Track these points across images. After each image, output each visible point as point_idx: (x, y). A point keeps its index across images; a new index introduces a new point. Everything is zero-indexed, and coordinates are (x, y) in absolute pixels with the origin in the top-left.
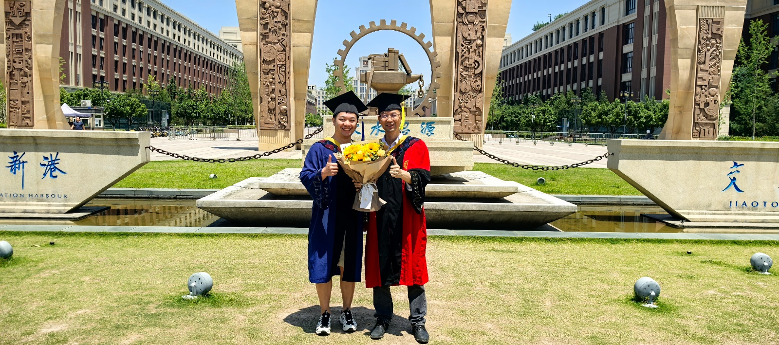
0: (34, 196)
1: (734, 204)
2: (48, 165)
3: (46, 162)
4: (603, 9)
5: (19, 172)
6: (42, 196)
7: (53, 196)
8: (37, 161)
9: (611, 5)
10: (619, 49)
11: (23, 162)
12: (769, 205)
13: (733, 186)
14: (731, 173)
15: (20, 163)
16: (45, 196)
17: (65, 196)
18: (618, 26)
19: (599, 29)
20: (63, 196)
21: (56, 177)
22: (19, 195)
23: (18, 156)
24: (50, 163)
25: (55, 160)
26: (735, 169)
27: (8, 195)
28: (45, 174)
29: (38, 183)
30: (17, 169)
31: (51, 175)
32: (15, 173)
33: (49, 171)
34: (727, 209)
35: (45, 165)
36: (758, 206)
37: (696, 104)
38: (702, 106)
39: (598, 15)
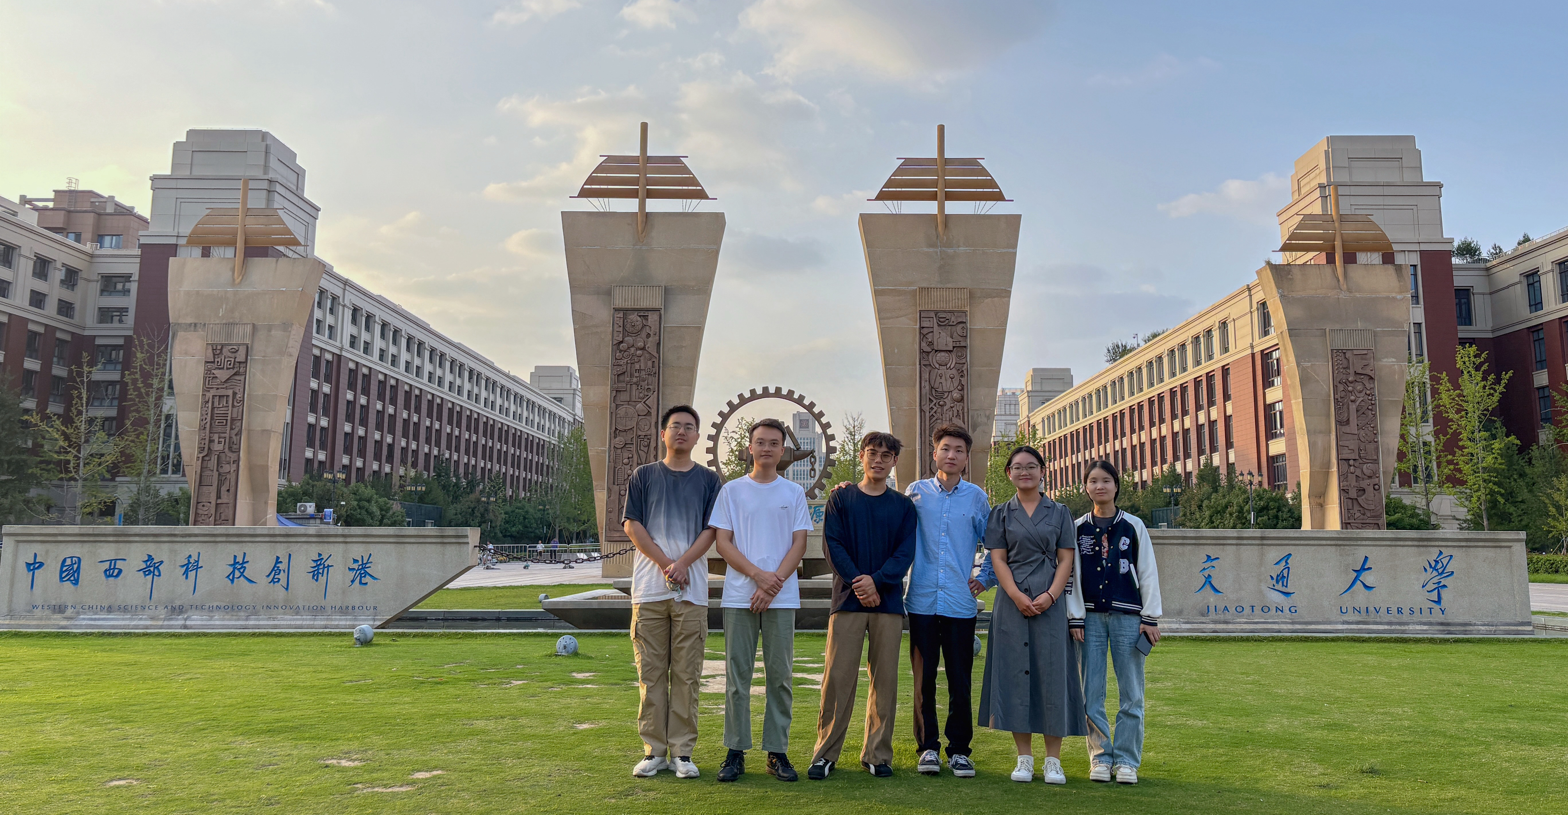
0: (337, 608)
1: (1212, 609)
2: (358, 569)
3: (356, 566)
4: (1224, 325)
5: (322, 579)
6: (347, 608)
7: (361, 608)
8: (345, 565)
9: (1238, 318)
10: (1258, 395)
11: (329, 566)
12: (1257, 610)
13: (1208, 587)
14: (1204, 569)
15: (324, 567)
16: (350, 608)
17: (375, 608)
18: (1253, 355)
19: (1220, 359)
20: (372, 608)
21: (366, 584)
22: (319, 608)
23: (322, 559)
24: (360, 567)
25: (366, 563)
26: (1209, 564)
27: (306, 608)
28: (353, 581)
29: (344, 592)
30: (320, 575)
31: (361, 583)
32: (317, 580)
33: (359, 577)
34: (1203, 615)
35: (354, 569)
36: (1244, 612)
37: (1343, 491)
38: (1353, 494)
39: (1216, 335)
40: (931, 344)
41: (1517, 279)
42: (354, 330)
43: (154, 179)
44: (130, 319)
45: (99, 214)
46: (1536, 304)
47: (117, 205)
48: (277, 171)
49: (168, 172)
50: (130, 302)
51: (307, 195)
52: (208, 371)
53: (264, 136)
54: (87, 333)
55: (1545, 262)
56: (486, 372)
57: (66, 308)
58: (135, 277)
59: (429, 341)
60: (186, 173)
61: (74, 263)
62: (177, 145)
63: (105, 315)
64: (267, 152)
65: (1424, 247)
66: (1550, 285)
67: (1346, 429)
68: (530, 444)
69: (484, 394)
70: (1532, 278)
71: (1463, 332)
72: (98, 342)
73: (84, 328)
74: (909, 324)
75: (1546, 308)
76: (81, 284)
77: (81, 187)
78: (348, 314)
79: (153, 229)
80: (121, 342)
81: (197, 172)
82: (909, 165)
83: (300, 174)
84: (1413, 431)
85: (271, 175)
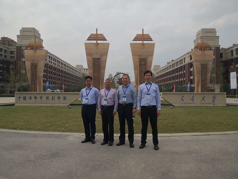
1: (183, 103)
4: (184, 58)
5: (59, 99)
7: (65, 103)
8: (62, 97)
9: (187, 58)
10: (189, 70)
12: (189, 103)
13: (182, 100)
16: (63, 103)
17: (67, 103)
18: (189, 63)
19: (183, 64)
21: (66, 100)
22: (59, 103)
23: (59, 97)
26: (183, 97)
27: (57, 103)
28: (64, 100)
35: (64, 98)
36: (187, 104)
37: (201, 85)
38: (203, 85)
39: (183, 60)
40: (141, 63)
41: (230, 51)
42: (49, 59)
43: (17, 36)
44: (15, 58)
45: (8, 41)
46: (232, 55)
47: (11, 39)
48: (36, 34)
49: (19, 35)
50: (15, 55)
51: (41, 38)
52: (31, 67)
53: (34, 28)
54: (9, 60)
55: (234, 49)
56: (69, 66)
57: (5, 56)
58: (16, 51)
59: (61, 61)
60: (22, 35)
61: (6, 49)
62: (20, 30)
63: (11, 57)
64: (34, 31)
65: (216, 46)
66: (234, 52)
67: (202, 76)
68: (76, 77)
69: (69, 69)
70: (232, 51)
71: (221, 60)
72: (11, 62)
73: (8, 59)
74: (138, 60)
75: (234, 56)
76: (7, 52)
77: (5, 37)
78: (48, 57)
79: (18, 44)
80: (14, 62)
81: (24, 35)
82: (138, 35)
83: (39, 35)
84: (212, 75)
85: (36, 35)
